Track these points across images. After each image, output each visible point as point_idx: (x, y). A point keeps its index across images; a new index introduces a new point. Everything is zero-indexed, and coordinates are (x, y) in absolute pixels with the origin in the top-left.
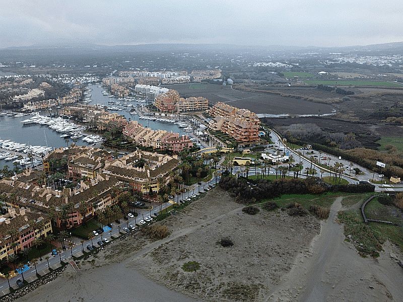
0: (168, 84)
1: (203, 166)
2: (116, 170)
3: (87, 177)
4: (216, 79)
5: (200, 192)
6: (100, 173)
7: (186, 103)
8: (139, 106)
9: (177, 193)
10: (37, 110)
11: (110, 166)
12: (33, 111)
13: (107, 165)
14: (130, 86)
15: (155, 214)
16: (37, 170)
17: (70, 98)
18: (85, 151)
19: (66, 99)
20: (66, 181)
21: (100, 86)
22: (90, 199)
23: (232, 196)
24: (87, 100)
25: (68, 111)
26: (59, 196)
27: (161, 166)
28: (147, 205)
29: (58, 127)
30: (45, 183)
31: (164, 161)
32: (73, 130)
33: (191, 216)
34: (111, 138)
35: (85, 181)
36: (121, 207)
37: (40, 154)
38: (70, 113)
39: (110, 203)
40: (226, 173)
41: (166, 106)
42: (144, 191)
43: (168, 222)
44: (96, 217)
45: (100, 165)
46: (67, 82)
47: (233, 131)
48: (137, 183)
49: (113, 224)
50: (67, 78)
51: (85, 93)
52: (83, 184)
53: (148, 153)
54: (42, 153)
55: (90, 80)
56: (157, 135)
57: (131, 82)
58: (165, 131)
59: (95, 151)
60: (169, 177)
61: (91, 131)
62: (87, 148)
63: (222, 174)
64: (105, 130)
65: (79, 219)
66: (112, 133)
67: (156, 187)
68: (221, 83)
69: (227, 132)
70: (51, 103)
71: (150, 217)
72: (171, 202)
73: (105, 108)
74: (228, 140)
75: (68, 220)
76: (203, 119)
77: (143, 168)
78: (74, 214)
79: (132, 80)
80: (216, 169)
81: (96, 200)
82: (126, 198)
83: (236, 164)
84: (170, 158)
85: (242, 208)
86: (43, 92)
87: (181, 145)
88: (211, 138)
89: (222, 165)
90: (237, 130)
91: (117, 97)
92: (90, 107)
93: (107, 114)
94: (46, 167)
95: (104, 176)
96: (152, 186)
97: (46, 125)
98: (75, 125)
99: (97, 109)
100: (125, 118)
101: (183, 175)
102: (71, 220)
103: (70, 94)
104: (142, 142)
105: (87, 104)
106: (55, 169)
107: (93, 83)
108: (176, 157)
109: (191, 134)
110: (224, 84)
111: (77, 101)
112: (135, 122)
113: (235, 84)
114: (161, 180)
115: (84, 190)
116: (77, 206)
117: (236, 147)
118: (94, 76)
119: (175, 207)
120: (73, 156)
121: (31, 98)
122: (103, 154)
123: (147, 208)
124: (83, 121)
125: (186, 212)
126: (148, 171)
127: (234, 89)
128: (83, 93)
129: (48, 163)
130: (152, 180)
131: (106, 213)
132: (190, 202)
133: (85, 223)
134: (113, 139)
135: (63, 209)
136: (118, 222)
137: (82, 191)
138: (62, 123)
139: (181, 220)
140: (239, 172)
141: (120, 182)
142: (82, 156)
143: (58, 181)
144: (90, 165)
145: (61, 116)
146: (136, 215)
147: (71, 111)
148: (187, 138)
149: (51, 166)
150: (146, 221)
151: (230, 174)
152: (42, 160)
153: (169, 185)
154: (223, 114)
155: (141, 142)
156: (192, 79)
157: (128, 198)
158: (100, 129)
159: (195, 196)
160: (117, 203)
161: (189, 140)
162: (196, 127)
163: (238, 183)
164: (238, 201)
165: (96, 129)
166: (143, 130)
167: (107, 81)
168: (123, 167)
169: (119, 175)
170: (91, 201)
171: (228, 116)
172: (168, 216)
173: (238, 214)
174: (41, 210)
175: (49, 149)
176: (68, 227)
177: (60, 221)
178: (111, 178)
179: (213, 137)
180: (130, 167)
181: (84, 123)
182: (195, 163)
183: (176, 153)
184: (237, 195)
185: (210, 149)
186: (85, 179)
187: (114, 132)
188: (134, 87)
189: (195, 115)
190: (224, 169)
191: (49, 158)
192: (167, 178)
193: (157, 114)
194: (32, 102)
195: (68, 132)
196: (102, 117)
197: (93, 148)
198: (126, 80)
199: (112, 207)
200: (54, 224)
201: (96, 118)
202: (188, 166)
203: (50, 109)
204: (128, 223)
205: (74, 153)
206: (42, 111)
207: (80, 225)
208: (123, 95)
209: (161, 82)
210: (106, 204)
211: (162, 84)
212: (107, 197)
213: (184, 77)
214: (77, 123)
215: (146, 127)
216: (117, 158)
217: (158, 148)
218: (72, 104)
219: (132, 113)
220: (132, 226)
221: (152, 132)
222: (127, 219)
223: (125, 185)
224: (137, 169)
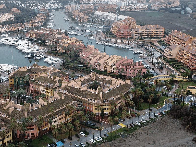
0: (125, 12)
1: (155, 93)
2: (72, 90)
3: (45, 95)
4: (174, 7)
5: (150, 118)
6: (57, 92)
7: (142, 30)
8: (96, 32)
9: (127, 117)
10: (7, 32)
11: (66, 86)
12: (4, 33)
13: (64, 85)
14: (89, 13)
15: (105, 135)
16: (3, 85)
17: (35, 23)
18: (45, 71)
19: (32, 23)
20: (27, 97)
21: (62, 12)
22: (46, 115)
23: (183, 125)
24: (50, 25)
25: (33, 34)
26: (20, 110)
27: (114, 90)
28: (98, 125)
29: (24, 48)
30: (9, 98)
31: (117, 84)
32: (36, 51)
33: (139, 140)
34: (69, 60)
35: (43, 98)
36: (73, 125)
37: (7, 71)
38: (34, 36)
39: (64, 120)
40: (179, 102)
41: (122, 32)
42: (96, 112)
43: (117, 144)
44: (50, 132)
45: (57, 84)
46: (34, 8)
47: (188, 59)
48: (90, 104)
49: (66, 140)
50: (34, 5)
51: (49, 18)
52: (41, 101)
53: (102, 77)
54: (8, 70)
55: (55, 6)
56: (112, 59)
57: (91, 9)
58: (120, 57)
59: (54, 72)
60: (120, 101)
61: (52, 53)
62: (47, 68)
63: (174, 102)
64: (64, 53)
65: (36, 132)
66: (70, 56)
67: (108, 109)
68: (179, 12)
69: (182, 61)
70: (19, 27)
71: (100, 137)
72: (121, 125)
73: (66, 32)
74: (182, 69)
75: (26, 132)
76: (158, 47)
77: (96, 90)
78: (32, 127)
79: (92, 7)
80: (167, 96)
81: (52, 116)
82: (79, 117)
83: (189, 93)
84: (123, 82)
85: (192, 138)
86: (13, 17)
87: (135, 70)
88: (165, 65)
89: (175, 93)
90: (192, 58)
91: (77, 22)
92: (52, 31)
93: (66, 38)
94: (12, 83)
95: (60, 94)
96: (104, 107)
97: (13, 45)
98: (38, 47)
99: (58, 33)
100: (83, 43)
101: (135, 100)
102: (29, 132)
103: (36, 18)
104: (98, 66)
105: (50, 28)
106: (18, 85)
107: (57, 9)
108: (128, 82)
109: (146, 61)
110: (182, 13)
111: (42, 26)
112: (92, 47)
113: (194, 13)
114: (113, 103)
115: (42, 106)
116: (35, 120)
117: (190, 76)
118: (57, 3)
119: (125, 130)
120: (34, 75)
121: (2, 21)
122: (61, 75)
123: (97, 128)
124: (46, 44)
125: (135, 136)
126: (101, 93)
127: (192, 18)
128: (47, 18)
129: (13, 80)
130: (104, 102)
131: (59, 130)
132: (140, 127)
133: (41, 136)
134: (71, 62)
135: (23, 122)
136: (70, 139)
137: (40, 107)
138: (28, 44)
139: (129, 143)
140: (191, 101)
141: (74, 101)
142: (42, 75)
143: (20, 96)
144: (49, 84)
145: (27, 39)
146: (87, 134)
147: (36, 34)
148: (140, 64)
149: (15, 82)
150: (96, 141)
151: (182, 103)
152: (8, 77)
153: (121, 108)
154: (179, 43)
155: (96, 66)
156: (149, 7)
157: (81, 117)
158: (60, 51)
159: (145, 121)
160: (70, 121)
161: (143, 67)
162: (150, 54)
163: (190, 112)
164: (189, 130)
165: (57, 52)
166: (99, 54)
167: (69, 7)
168: (78, 87)
169: (74, 95)
170: (48, 117)
171: (184, 45)
172: (117, 138)
173: (188, 143)
174: (4, 121)
175: (15, 67)
176: (26, 139)
177: (19, 133)
178: (67, 97)
179: (167, 64)
180: (84, 88)
181: (46, 45)
182: (148, 89)
183: (129, 78)
184: (188, 124)
185: (163, 77)
186: (44, 96)
187: (72, 55)
188: (93, 14)
189: (151, 43)
190: (176, 97)
191: (14, 75)
192: (119, 102)
193: (113, 40)
194: (3, 25)
195: (32, 53)
196: (62, 40)
197: (52, 69)
198: (87, 7)
199: (65, 124)
200: (14, 134)
201: (57, 41)
202: (140, 91)
203: (18, 32)
204: (79, 140)
205: (36, 72)
206: (11, 33)
207: (36, 138)
208: (83, 21)
209: (119, 9)
210: (60, 121)
211: (120, 12)
212: (62, 114)
213: (142, 5)
214: (40, 45)
215: (102, 52)
216: (73, 79)
217: (112, 73)
218: (36, 28)
219: (90, 38)
220: (82, 144)
221: (108, 56)
222: (79, 137)
223: (79, 105)
224: (91, 90)
